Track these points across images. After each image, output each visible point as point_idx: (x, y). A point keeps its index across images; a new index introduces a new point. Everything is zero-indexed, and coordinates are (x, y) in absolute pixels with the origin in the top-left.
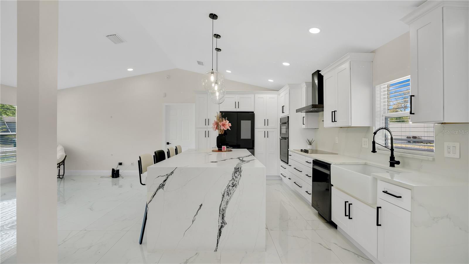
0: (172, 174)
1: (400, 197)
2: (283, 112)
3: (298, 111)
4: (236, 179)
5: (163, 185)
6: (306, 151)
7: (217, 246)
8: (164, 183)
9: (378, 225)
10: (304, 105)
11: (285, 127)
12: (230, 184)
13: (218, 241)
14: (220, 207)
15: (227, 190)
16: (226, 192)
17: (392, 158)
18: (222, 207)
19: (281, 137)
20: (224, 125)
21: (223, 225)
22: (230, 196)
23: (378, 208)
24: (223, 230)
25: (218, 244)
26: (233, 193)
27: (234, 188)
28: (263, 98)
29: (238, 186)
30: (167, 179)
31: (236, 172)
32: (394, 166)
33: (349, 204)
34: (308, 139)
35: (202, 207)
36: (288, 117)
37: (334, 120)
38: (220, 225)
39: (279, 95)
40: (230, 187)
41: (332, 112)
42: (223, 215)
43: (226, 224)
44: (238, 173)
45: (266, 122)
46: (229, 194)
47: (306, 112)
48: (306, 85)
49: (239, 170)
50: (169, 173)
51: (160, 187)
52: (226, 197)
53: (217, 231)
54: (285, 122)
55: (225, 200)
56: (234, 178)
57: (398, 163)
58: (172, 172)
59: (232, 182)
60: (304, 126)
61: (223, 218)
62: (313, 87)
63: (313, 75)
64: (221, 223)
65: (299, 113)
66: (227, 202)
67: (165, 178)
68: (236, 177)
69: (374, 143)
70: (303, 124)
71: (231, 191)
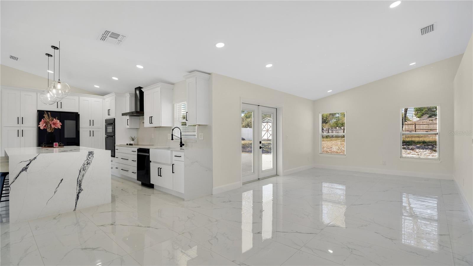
0: (35, 159)
1: (181, 156)
2: (109, 115)
3: (123, 114)
4: (90, 159)
5: (26, 168)
6: (131, 145)
7: (76, 206)
8: (27, 167)
9: (173, 173)
10: (128, 111)
11: (112, 127)
12: (86, 163)
13: (76, 203)
14: (78, 179)
15: (83, 167)
16: (82, 169)
17: (181, 142)
18: (79, 179)
19: (106, 136)
20: (54, 124)
21: (80, 191)
22: (85, 171)
23: (173, 165)
24: (80, 195)
25: (77, 205)
26: (88, 168)
27: (88, 165)
28: (88, 101)
29: (91, 164)
30: (30, 163)
31: (89, 155)
32: (182, 147)
33: (160, 169)
34: (131, 137)
35: (62, 181)
36: (115, 119)
37: (151, 123)
38: (78, 191)
39: (104, 99)
40: (85, 165)
41: (150, 117)
42: (80, 184)
43: (83, 190)
44: (91, 155)
45: (91, 123)
46: (85, 170)
47: (130, 116)
48: (130, 95)
49: (92, 153)
50: (32, 158)
51: (23, 170)
52: (82, 172)
53: (76, 196)
54: (111, 123)
55: (82, 174)
56: (88, 158)
57: (183, 145)
58: (35, 158)
59: (86, 161)
60: (128, 127)
61: (80, 187)
62: (135, 98)
63: (136, 89)
64: (79, 190)
65: (124, 117)
66: (83, 176)
67: (28, 163)
68: (90, 158)
69: (172, 135)
70: (128, 125)
71: (86, 167)
